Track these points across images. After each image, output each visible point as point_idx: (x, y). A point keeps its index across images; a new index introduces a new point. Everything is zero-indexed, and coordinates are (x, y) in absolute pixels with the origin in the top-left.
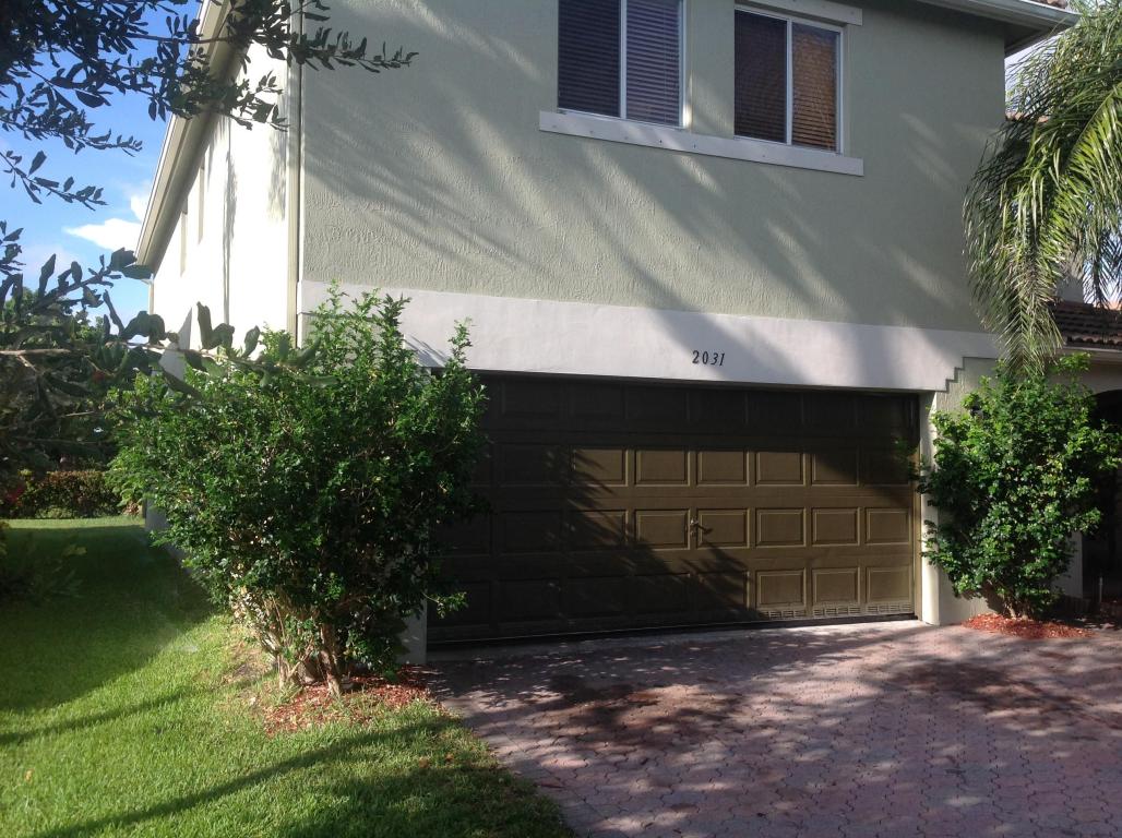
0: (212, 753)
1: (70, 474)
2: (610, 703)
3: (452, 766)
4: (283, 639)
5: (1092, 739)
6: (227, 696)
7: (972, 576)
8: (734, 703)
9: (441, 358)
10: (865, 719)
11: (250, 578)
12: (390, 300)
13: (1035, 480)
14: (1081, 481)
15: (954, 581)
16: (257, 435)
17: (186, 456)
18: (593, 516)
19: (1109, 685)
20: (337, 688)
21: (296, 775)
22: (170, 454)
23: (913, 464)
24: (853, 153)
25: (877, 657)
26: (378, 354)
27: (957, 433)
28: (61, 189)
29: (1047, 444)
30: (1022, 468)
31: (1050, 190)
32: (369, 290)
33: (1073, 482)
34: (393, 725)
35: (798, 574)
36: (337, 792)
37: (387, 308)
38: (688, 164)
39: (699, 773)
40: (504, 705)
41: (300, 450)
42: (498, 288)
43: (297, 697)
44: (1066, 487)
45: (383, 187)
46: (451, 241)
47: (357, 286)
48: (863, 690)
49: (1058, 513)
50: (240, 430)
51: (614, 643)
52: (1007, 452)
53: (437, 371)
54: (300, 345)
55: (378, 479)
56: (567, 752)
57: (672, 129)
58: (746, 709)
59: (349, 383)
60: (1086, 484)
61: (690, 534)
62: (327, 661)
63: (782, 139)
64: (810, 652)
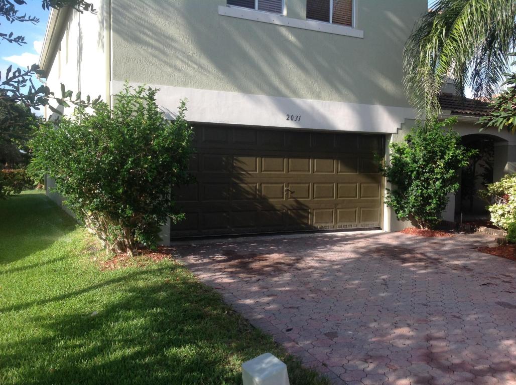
0: (78, 278)
1: (10, 170)
2: (247, 260)
3: (179, 282)
4: (108, 234)
5: (444, 273)
6: (84, 258)
7: (404, 211)
8: (298, 260)
9: (175, 116)
10: (352, 266)
11: (92, 206)
12: (150, 89)
13: (432, 171)
14: (451, 171)
15: (397, 214)
16: (93, 146)
17: (63, 155)
18: (243, 185)
19: (456, 254)
20: (131, 254)
21: (113, 285)
22: (56, 154)
23: (381, 165)
24: (359, 28)
25: (362, 243)
26: (146, 112)
27: (400, 151)
28: (8, 37)
29: (437, 156)
30: (427, 166)
31: (441, 44)
32: (141, 85)
33: (448, 172)
34: (155, 267)
35: (331, 210)
36: (130, 291)
37: (149, 93)
38: (284, 31)
39: (281, 284)
40: (202, 261)
41: (112, 153)
42: (201, 85)
43: (114, 257)
44: (445, 174)
45: (148, 39)
46: (179, 64)
47: (137, 83)
48: (353, 256)
49: (441, 185)
50: (86, 144)
51: (251, 238)
52: (420, 159)
53: (173, 122)
54: (112, 109)
55: (146, 166)
56: (227, 277)
57: (278, 15)
58: (303, 262)
59: (133, 125)
60: (453, 172)
61: (285, 193)
62: (127, 243)
63: (328, 21)
64: (333, 242)
